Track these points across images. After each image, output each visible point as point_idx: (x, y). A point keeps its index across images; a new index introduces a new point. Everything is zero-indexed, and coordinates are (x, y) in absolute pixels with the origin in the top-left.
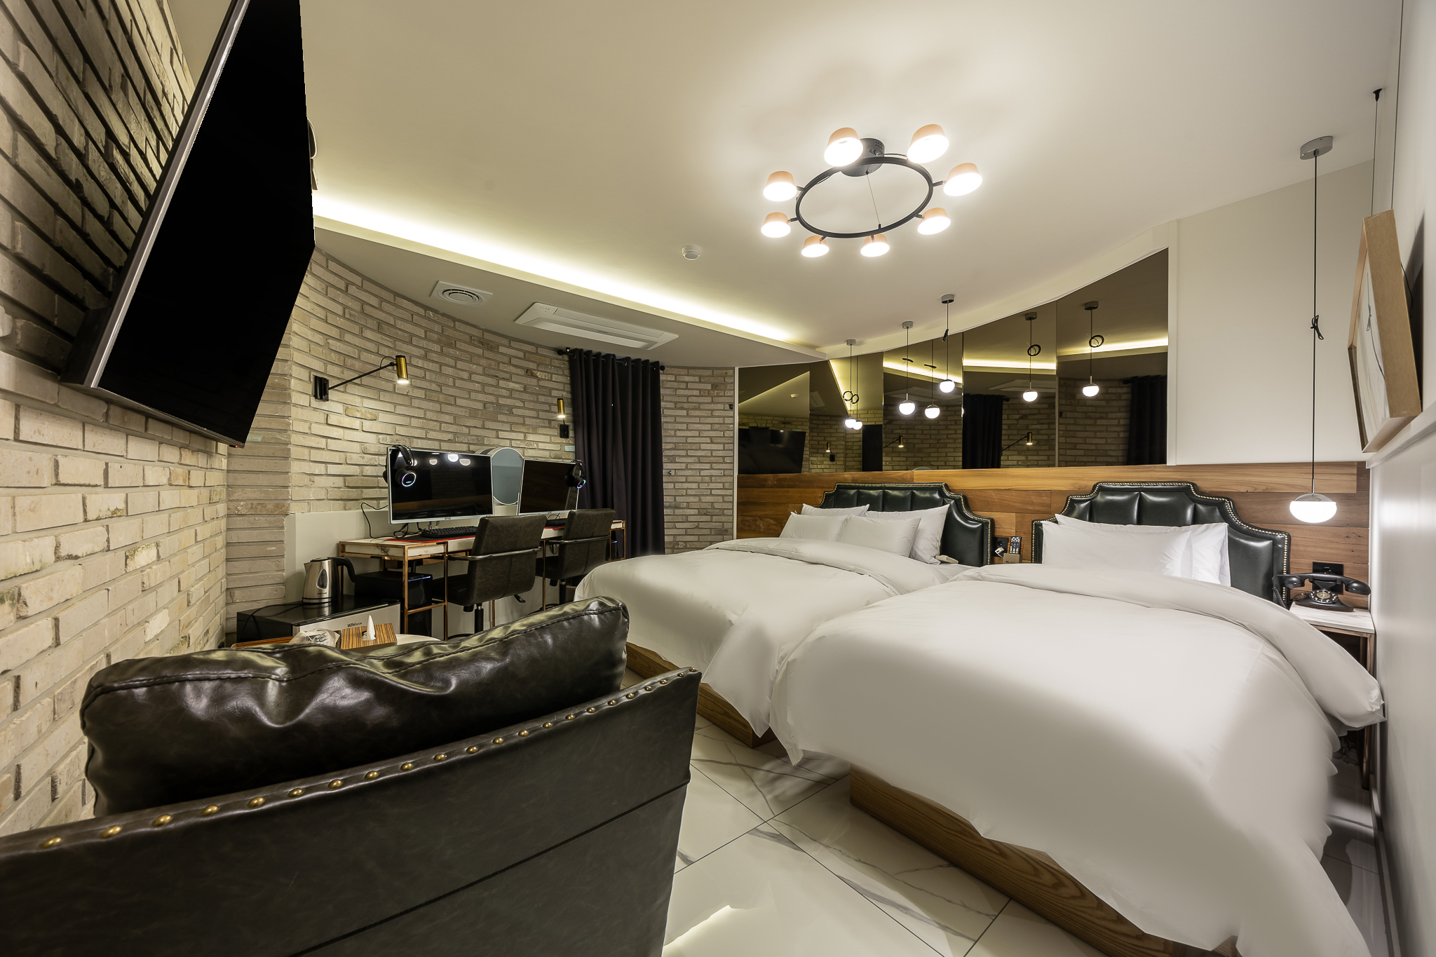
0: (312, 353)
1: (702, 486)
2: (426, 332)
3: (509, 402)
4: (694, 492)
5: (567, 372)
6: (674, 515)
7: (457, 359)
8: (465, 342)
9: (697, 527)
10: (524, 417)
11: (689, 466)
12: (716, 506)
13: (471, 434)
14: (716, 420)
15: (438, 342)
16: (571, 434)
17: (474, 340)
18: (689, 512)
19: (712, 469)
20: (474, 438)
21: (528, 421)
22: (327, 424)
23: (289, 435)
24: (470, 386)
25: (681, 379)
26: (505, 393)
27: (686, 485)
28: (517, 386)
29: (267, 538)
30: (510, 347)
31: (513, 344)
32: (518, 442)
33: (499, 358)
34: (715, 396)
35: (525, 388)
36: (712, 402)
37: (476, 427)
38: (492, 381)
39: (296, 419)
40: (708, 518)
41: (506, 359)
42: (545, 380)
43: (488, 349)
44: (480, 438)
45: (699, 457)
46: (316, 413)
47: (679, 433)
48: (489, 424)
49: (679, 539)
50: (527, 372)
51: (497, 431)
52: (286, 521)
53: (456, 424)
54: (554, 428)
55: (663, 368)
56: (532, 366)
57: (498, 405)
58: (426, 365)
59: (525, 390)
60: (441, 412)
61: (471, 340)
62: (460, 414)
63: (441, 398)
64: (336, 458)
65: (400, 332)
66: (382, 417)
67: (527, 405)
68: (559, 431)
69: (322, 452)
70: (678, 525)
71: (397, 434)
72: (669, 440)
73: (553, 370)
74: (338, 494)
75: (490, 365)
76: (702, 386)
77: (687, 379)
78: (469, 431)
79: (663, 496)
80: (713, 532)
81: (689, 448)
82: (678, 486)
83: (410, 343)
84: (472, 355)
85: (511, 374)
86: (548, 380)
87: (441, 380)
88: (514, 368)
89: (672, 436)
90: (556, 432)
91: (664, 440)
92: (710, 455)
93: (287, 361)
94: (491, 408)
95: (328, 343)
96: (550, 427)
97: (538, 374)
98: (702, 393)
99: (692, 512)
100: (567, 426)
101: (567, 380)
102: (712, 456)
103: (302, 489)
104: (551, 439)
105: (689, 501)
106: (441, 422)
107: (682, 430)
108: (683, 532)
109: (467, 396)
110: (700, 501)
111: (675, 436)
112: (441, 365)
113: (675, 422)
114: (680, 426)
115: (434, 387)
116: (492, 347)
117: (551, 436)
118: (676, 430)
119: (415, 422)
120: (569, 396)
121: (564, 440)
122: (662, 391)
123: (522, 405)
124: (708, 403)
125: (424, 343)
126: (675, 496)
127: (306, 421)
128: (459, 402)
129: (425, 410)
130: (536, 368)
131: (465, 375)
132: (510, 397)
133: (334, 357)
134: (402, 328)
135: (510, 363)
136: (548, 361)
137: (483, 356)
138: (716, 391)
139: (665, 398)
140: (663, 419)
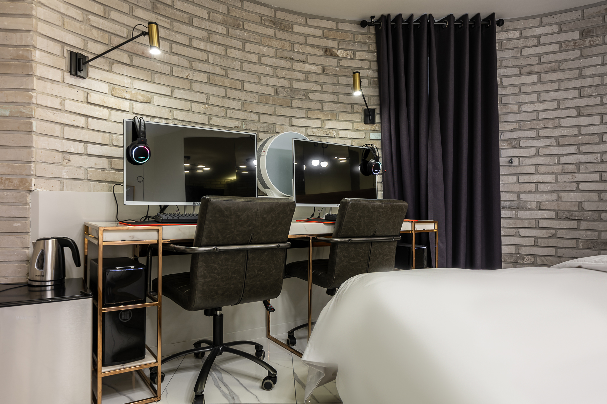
0: (66, 27)
1: (561, 178)
2: (209, 13)
3: (305, 86)
4: (548, 187)
5: (373, 47)
6: (517, 218)
7: (245, 41)
8: (255, 23)
9: (553, 236)
10: (321, 102)
11: (541, 152)
12: (587, 206)
13: (261, 121)
14: (588, 82)
15: (224, 23)
16: (378, 119)
17: (264, 20)
18: (539, 214)
19: (579, 153)
20: (264, 125)
21: (326, 106)
22: (88, 103)
23: (31, 108)
24: (260, 69)
25: (530, 33)
26: (300, 76)
27: (535, 178)
28: (314, 68)
29: (14, 213)
30: (307, 25)
31: (310, 22)
32: (315, 130)
33: (294, 38)
34: (587, 47)
35: (323, 70)
36: (582, 56)
37: (266, 114)
38: (285, 64)
39: (42, 93)
40: (573, 224)
41: (301, 39)
42: (347, 58)
43: (281, 29)
44: (271, 126)
45: (557, 138)
46: (73, 91)
47: (524, 108)
48: (281, 111)
49: (523, 250)
50: (326, 51)
51: (291, 117)
52: (29, 198)
53: (244, 111)
54: (357, 113)
55: (501, 23)
56: (331, 44)
57: (292, 89)
58: (209, 47)
59: (324, 72)
60: (226, 97)
61: (262, 20)
62: (249, 99)
63: (227, 82)
64: (99, 138)
65: (178, 13)
66: (157, 100)
67: (325, 88)
68: (363, 117)
69: (79, 130)
70: (522, 232)
71: (174, 119)
72: (510, 118)
73: (356, 47)
74: (101, 175)
75: (283, 46)
76: (564, 37)
77: (538, 31)
78: (259, 118)
79: (499, 192)
80: (581, 245)
81: (541, 126)
82: (522, 179)
83: (191, 24)
84: (262, 36)
85: (307, 55)
86: (351, 59)
87: (227, 63)
88: (310, 48)
89: (516, 113)
90: (360, 117)
91: (501, 118)
92: (576, 133)
93: (29, 31)
94: (283, 93)
95: (89, 19)
96: (352, 112)
97: (339, 53)
98: (563, 47)
99: (546, 214)
100: (373, 110)
101: (373, 56)
102: (580, 134)
103: (52, 166)
104: (353, 126)
105: (541, 199)
106: (227, 108)
107: (531, 103)
108: (531, 242)
109: (257, 81)
110: (559, 199)
111: (520, 112)
112: (227, 47)
113: (520, 93)
114: (527, 98)
115: (218, 70)
116: (285, 27)
117: (353, 122)
118: (520, 105)
119: (196, 107)
120: (376, 75)
121: (369, 127)
122: (499, 55)
123: (319, 88)
124: (574, 59)
125: (207, 25)
126: (519, 193)
127: (57, 97)
128: (247, 86)
129: (208, 95)
130: (335, 46)
131: (254, 58)
132: (306, 80)
133: (95, 34)
134: (181, 8)
135: (306, 43)
136: (350, 37)
137: (275, 37)
138: (588, 40)
139: (505, 63)
140: (500, 92)
